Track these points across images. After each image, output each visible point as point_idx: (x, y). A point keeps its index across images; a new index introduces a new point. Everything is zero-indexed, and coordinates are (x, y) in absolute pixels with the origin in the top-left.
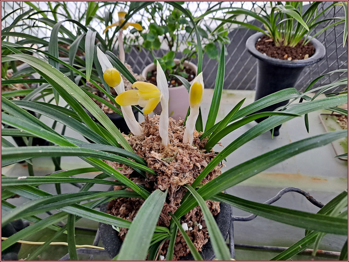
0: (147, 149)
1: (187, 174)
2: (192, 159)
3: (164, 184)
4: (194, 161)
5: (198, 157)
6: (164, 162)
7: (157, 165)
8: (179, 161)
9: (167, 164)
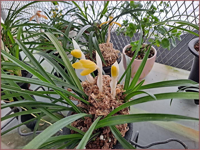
0: (91, 91)
1: (106, 111)
2: (111, 103)
3: (92, 112)
4: (112, 105)
5: (116, 104)
6: (96, 101)
7: (92, 101)
8: (103, 103)
9: (97, 102)
